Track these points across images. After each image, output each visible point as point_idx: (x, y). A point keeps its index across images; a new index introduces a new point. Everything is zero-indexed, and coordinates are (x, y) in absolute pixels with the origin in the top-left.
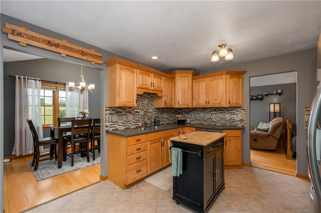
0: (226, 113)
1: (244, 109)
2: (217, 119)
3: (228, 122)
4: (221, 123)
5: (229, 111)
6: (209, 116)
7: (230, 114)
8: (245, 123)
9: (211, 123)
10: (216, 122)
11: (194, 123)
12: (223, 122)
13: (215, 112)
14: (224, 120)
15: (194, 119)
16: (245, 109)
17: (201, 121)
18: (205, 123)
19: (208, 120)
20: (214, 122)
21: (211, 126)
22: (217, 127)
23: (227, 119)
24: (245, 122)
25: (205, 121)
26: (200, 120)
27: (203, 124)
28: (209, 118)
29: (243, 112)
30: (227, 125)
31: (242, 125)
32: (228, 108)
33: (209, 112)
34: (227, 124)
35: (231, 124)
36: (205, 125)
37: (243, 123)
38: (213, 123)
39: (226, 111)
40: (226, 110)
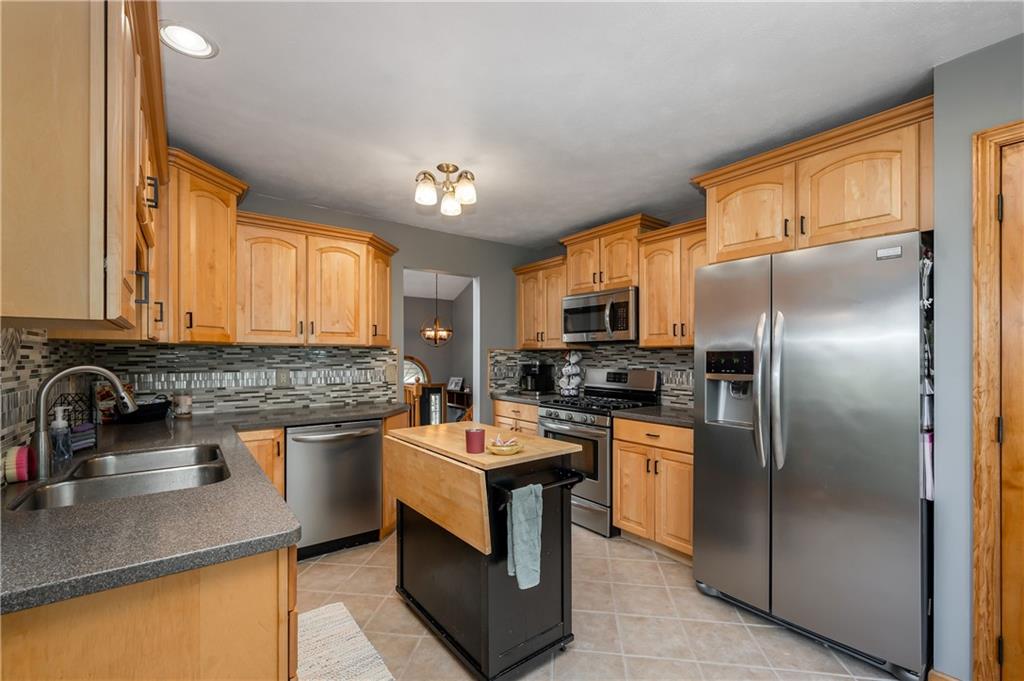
0: (345, 365)
1: (391, 353)
2: (314, 387)
3: (352, 394)
4: (329, 399)
5: (354, 359)
6: (283, 379)
7: (355, 367)
8: (394, 392)
9: (292, 402)
10: (311, 397)
11: (211, 411)
12: (335, 394)
13: (308, 364)
14: (338, 388)
15: (210, 396)
16: (395, 352)
17: (246, 400)
18: (263, 406)
19: (276, 393)
20: (302, 397)
21: (292, 414)
22: (312, 417)
23: (349, 385)
24: (394, 388)
25: (266, 398)
26: (242, 395)
27: (256, 413)
28: (284, 385)
29: (389, 360)
30: (348, 404)
31: (387, 398)
32: (351, 350)
33: (282, 362)
34: (348, 400)
35: (360, 399)
36: (262, 414)
37: (390, 392)
38: (299, 404)
39: (344, 359)
40: (343, 355)
